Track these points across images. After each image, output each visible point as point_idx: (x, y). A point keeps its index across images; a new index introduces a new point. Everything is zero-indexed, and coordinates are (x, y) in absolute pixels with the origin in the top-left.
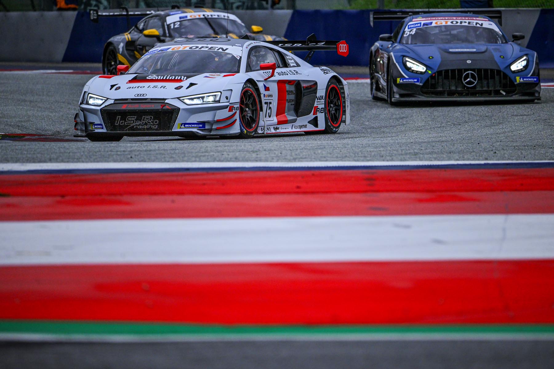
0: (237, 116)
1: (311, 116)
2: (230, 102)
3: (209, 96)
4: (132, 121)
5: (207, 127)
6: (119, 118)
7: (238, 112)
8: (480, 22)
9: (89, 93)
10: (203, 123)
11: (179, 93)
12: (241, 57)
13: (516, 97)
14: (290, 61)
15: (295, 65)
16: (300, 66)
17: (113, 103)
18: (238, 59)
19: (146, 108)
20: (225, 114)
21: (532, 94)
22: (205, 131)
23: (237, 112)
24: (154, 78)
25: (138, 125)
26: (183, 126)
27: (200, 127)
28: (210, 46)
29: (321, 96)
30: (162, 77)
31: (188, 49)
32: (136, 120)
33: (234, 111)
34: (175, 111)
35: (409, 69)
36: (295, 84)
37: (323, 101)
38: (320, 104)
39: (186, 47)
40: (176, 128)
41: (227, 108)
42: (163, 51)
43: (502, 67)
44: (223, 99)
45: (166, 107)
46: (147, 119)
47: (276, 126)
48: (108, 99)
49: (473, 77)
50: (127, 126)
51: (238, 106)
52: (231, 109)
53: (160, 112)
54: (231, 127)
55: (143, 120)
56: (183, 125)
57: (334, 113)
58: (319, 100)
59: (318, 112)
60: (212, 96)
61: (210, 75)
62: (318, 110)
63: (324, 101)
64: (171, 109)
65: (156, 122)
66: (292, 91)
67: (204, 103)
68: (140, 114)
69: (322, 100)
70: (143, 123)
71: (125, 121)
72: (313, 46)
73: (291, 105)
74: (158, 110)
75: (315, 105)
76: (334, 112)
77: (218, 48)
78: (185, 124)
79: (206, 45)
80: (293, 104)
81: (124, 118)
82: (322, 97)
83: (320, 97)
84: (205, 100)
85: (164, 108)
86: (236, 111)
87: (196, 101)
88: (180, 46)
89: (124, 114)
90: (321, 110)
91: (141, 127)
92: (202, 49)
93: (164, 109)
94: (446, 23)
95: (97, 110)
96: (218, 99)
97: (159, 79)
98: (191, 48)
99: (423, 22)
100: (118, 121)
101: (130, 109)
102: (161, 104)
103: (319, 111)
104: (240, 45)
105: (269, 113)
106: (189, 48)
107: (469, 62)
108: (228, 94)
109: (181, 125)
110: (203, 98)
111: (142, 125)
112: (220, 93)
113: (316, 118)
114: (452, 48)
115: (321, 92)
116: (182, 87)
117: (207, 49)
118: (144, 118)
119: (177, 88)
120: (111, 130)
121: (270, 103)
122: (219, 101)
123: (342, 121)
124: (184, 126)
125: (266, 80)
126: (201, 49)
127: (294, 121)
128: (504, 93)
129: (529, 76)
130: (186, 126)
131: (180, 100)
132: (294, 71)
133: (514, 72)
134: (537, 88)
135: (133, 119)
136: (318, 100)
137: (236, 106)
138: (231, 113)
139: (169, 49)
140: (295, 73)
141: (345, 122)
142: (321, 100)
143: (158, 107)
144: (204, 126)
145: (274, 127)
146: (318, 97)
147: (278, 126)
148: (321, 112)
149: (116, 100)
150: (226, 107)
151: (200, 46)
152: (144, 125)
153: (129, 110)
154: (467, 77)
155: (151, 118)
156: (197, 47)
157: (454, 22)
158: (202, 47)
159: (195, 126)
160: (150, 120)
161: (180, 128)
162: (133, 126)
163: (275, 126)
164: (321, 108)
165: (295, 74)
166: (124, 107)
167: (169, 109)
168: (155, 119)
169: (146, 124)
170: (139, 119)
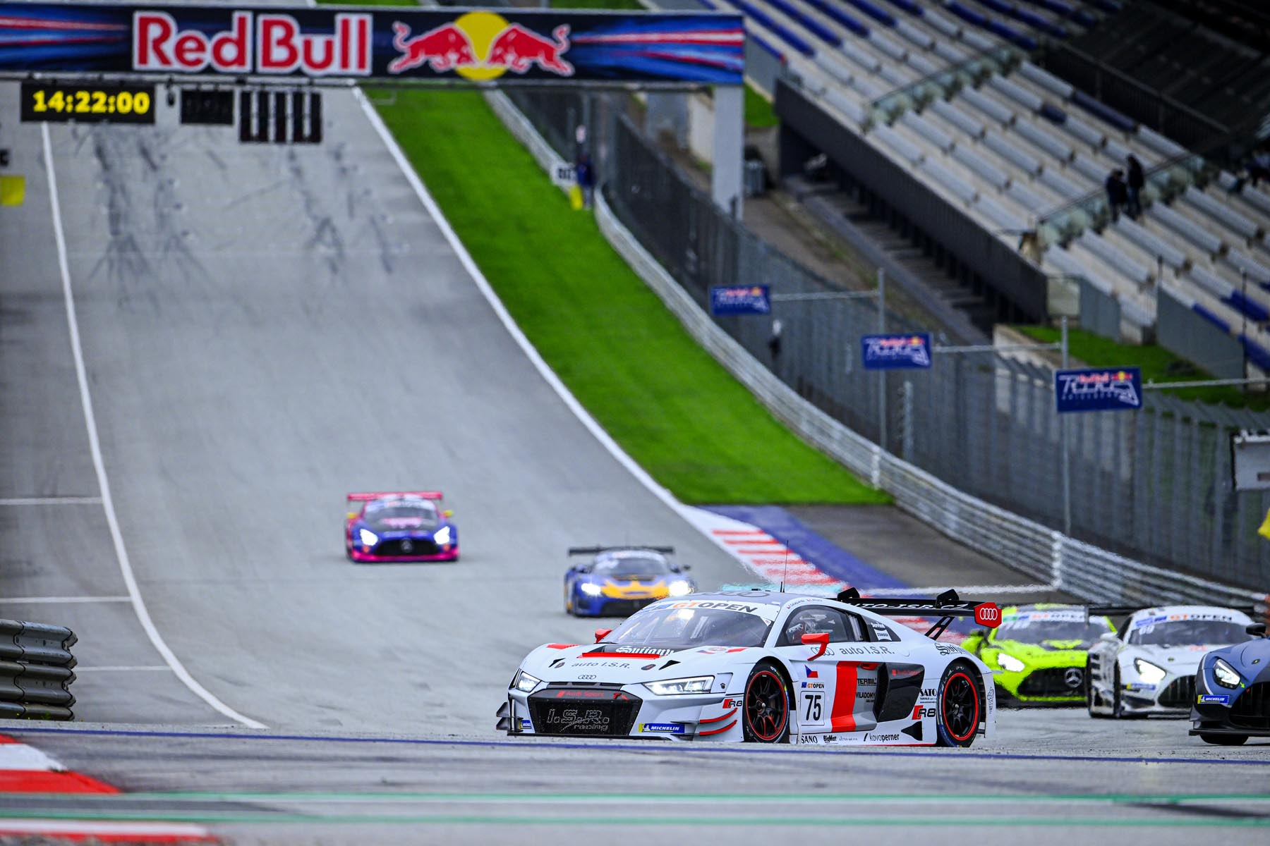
0: (738, 716)
1: (909, 721)
2: (727, 693)
3: (694, 682)
4: (571, 717)
5: (687, 731)
6: (552, 712)
7: (740, 709)
9: (524, 672)
11: (646, 676)
12: (773, 623)
14: (877, 631)
15: (889, 638)
16: (900, 640)
17: (545, 688)
18: (768, 625)
19: (592, 698)
20: (717, 711)
22: (684, 738)
23: (738, 710)
24: (626, 652)
25: (580, 724)
26: (647, 729)
27: (675, 731)
28: (730, 603)
29: (930, 690)
30: (638, 650)
32: (577, 717)
33: (733, 708)
34: (638, 703)
36: (878, 668)
37: (934, 698)
38: (928, 702)
39: (694, 604)
41: (721, 702)
44: (718, 688)
45: (623, 697)
46: (593, 714)
47: (831, 734)
48: (541, 681)
50: (565, 725)
51: (742, 699)
52: (727, 704)
53: (613, 704)
54: (725, 733)
55: (587, 717)
56: (648, 726)
57: (961, 717)
58: (925, 696)
59: (923, 715)
60: (699, 681)
61: (709, 649)
62: (924, 711)
63: (936, 697)
64: (629, 701)
65: (606, 720)
66: (869, 679)
67: (685, 692)
68: (583, 707)
69: (932, 696)
70: (587, 721)
71: (561, 717)
72: (948, 609)
73: (868, 701)
74: (612, 701)
75: (918, 703)
76: (962, 715)
77: (741, 607)
78: (651, 725)
79: (725, 602)
80: (872, 701)
81: (559, 713)
82: (931, 692)
83: (928, 691)
84: (686, 688)
85: (619, 698)
86: (736, 707)
87: (673, 690)
89: (561, 706)
90: (929, 712)
91: (584, 727)
92: (718, 608)
93: (619, 701)
95: (524, 698)
96: (707, 687)
97: (633, 652)
98: (701, 606)
100: (551, 717)
101: (569, 698)
102: (615, 692)
103: (925, 713)
104: (779, 603)
105: (815, 713)
106: (699, 606)
108: (724, 679)
109: (645, 727)
110: (684, 684)
111: (585, 725)
112: (712, 678)
113: (919, 726)
115: (932, 681)
116: (654, 665)
118: (589, 713)
119: (644, 669)
121: (819, 697)
122: (709, 691)
123: (979, 731)
124: (650, 728)
125: (811, 660)
126: (716, 608)
127: (872, 727)
130: (653, 728)
131: (646, 687)
132: (881, 648)
135: (572, 714)
136: (923, 695)
137: (736, 699)
138: (727, 711)
139: (670, 605)
140: (881, 651)
141: (983, 732)
142: (930, 695)
143: (609, 696)
144: (682, 730)
145: (824, 736)
146: (923, 691)
147: (834, 735)
148: (929, 716)
149: (551, 683)
150: (719, 701)
151: (715, 603)
152: (588, 724)
153: (566, 700)
155: (599, 713)
156: (711, 604)
158: (719, 605)
159: (668, 728)
160: (598, 717)
161: (643, 731)
162: (573, 726)
163: (828, 735)
164: (930, 709)
165: (879, 653)
166: (561, 695)
167: (625, 700)
168: (603, 716)
169: (591, 723)
170: (581, 714)
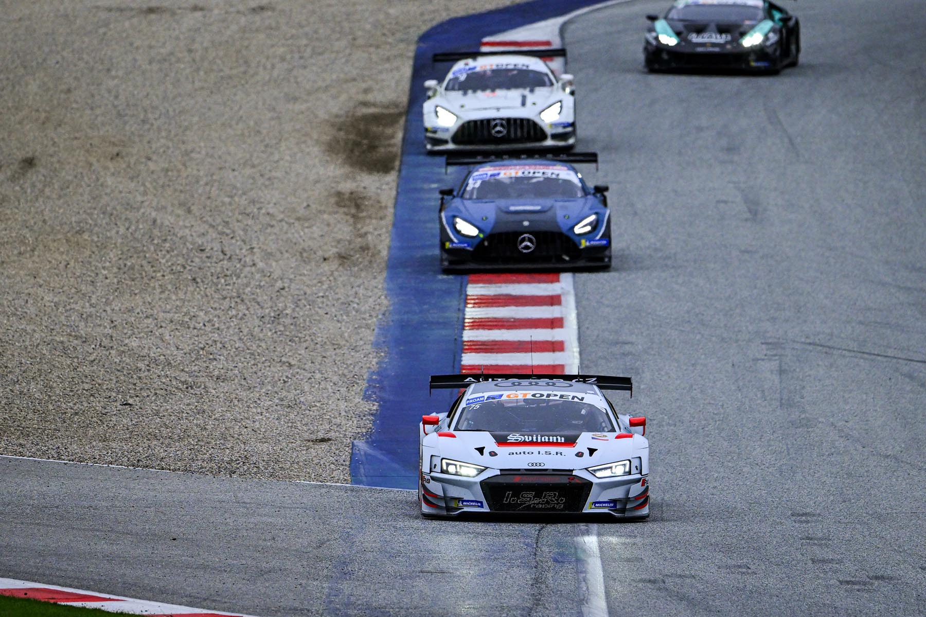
2: (641, 474)
3: (618, 465)
4: (529, 498)
5: (620, 506)
6: (509, 494)
8: (556, 172)
9: (442, 459)
10: (614, 501)
11: (583, 462)
13: (581, 263)
17: (499, 473)
20: (638, 489)
21: (602, 259)
22: (617, 511)
25: (537, 504)
27: (612, 507)
28: (559, 393)
31: (529, 397)
32: (534, 497)
33: (645, 486)
34: (587, 486)
35: (458, 232)
39: (525, 394)
40: (587, 509)
41: (639, 481)
42: (493, 398)
43: (564, 229)
44: (635, 470)
45: (576, 481)
46: (550, 496)
48: (487, 468)
49: (530, 240)
50: (521, 504)
52: (643, 484)
53: (568, 487)
55: (544, 498)
60: (621, 465)
64: (581, 483)
65: (562, 500)
67: (614, 475)
68: (539, 490)
70: (543, 501)
71: (519, 498)
74: (566, 484)
77: (571, 396)
78: (595, 503)
79: (553, 393)
81: (516, 495)
84: (614, 471)
85: (573, 481)
86: (647, 484)
87: (605, 473)
88: (514, 392)
89: (518, 489)
91: (540, 506)
92: (551, 398)
93: (572, 483)
94: (517, 173)
95: (476, 483)
96: (627, 469)
98: (534, 395)
99: (490, 173)
100: (509, 498)
101: (524, 482)
102: (567, 476)
104: (592, 392)
106: (532, 396)
107: (526, 223)
108: (637, 462)
109: (593, 505)
110: (611, 468)
111: (542, 504)
112: (629, 462)
114: (513, 205)
116: (583, 454)
117: (557, 398)
118: (545, 495)
119: (577, 456)
120: (496, 510)
122: (629, 473)
126: (549, 398)
128: (567, 258)
129: (598, 238)
130: (597, 505)
131: (589, 471)
133: (580, 235)
134: (607, 253)
135: (529, 496)
137: (647, 479)
138: (643, 488)
139: (501, 396)
143: (564, 480)
144: (615, 506)
149: (501, 470)
151: (545, 393)
152: (545, 504)
154: (523, 240)
155: (555, 494)
157: (526, 173)
159: (606, 505)
160: (554, 497)
161: (591, 508)
162: (530, 505)
166: (517, 480)
167: (578, 484)
168: (560, 496)
169: (548, 502)
170: (538, 495)
